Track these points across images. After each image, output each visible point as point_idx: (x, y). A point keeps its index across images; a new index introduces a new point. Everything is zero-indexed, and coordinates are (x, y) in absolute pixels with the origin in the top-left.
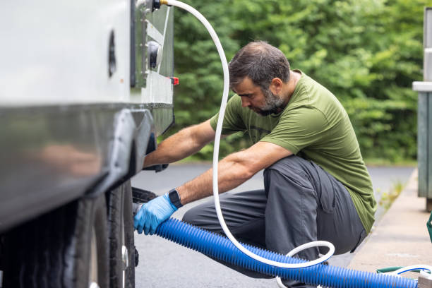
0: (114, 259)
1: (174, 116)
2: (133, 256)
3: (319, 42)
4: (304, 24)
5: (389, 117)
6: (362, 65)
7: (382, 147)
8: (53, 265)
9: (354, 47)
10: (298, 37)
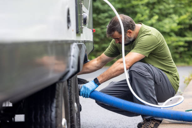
0: (71, 108)
1: (93, 46)
2: (79, 107)
3: (155, 12)
4: (148, 5)
5: (186, 45)
6: (174, 22)
7: (183, 58)
8: (46, 111)
9: (170, 14)
10: (145, 10)
